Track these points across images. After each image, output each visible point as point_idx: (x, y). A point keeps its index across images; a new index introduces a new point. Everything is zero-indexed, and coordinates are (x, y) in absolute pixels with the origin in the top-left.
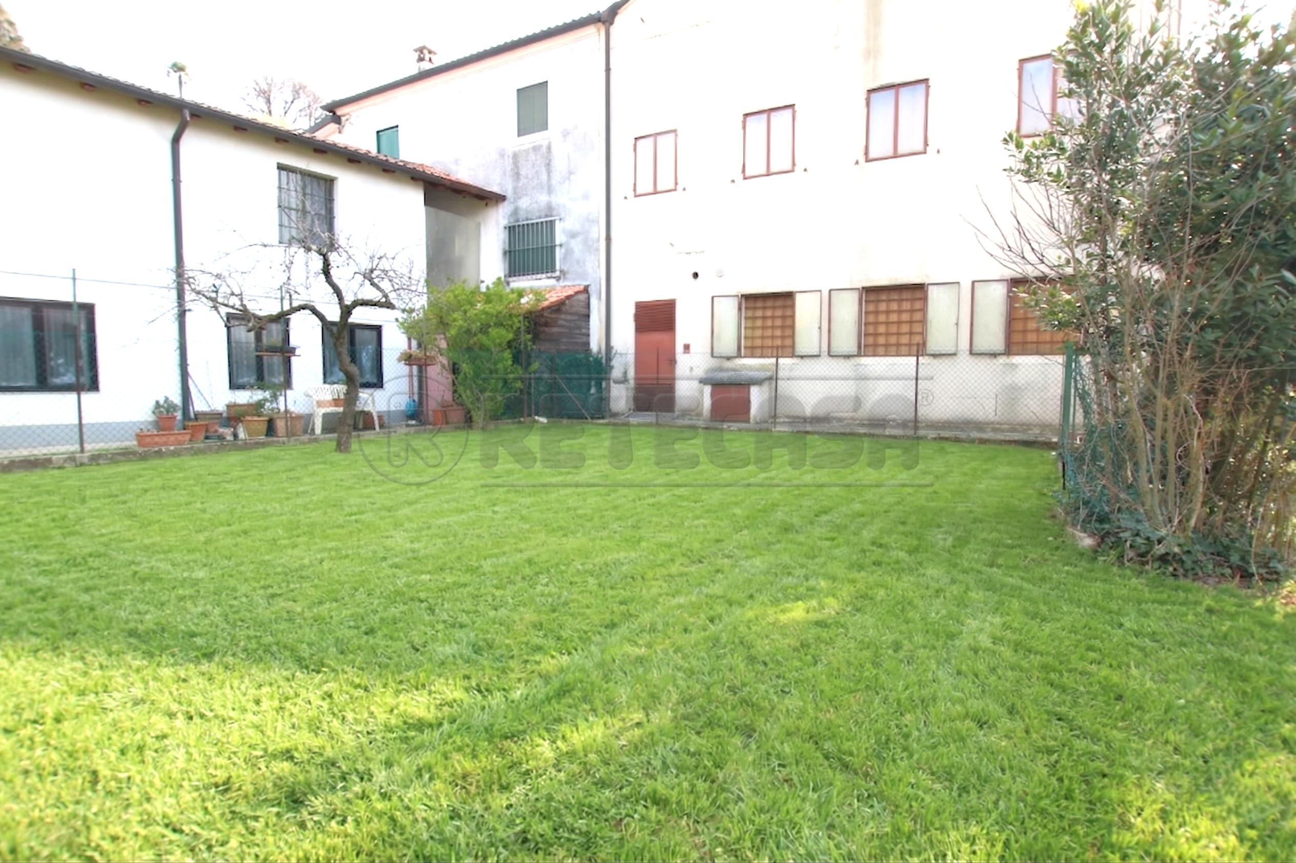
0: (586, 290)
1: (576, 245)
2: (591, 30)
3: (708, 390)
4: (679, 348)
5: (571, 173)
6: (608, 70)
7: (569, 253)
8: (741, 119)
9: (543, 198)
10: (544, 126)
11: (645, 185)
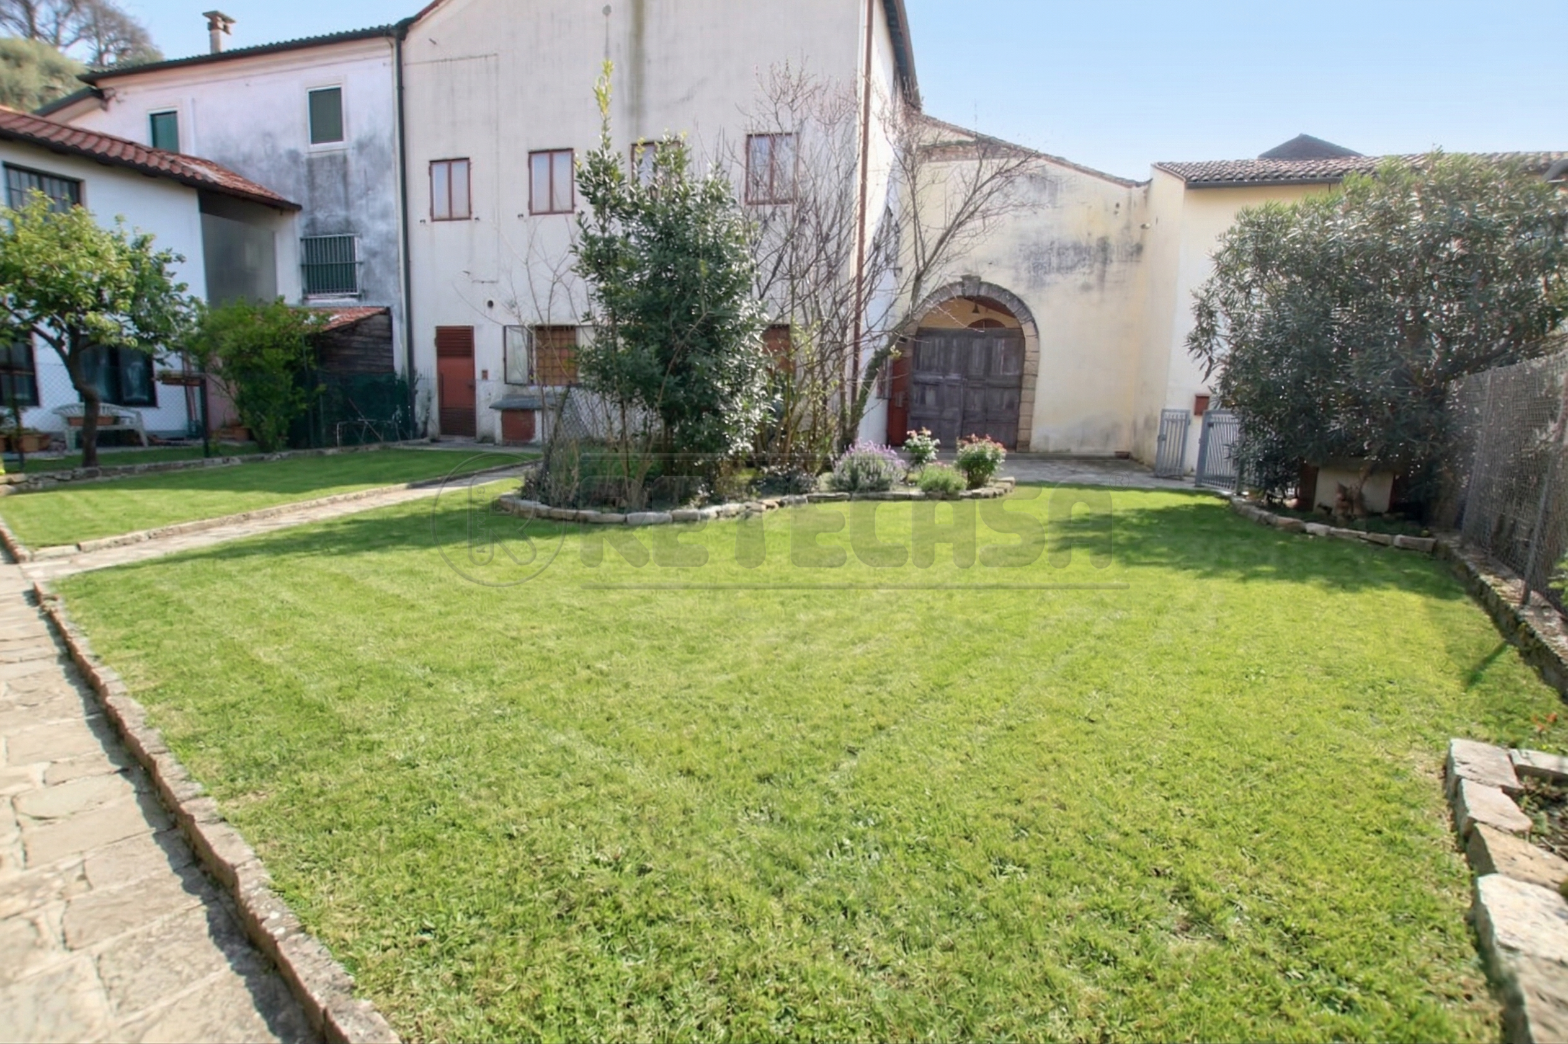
0: (387, 312)
1: (377, 265)
2: (383, 42)
3: (498, 415)
4: (478, 375)
5: (368, 189)
6: (401, 88)
7: (369, 273)
8: (526, 156)
9: (341, 213)
10: (339, 137)
11: (442, 210)
